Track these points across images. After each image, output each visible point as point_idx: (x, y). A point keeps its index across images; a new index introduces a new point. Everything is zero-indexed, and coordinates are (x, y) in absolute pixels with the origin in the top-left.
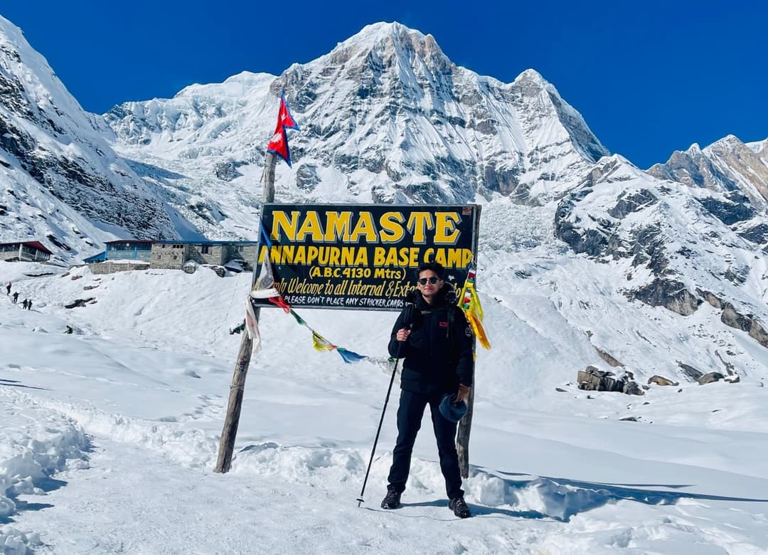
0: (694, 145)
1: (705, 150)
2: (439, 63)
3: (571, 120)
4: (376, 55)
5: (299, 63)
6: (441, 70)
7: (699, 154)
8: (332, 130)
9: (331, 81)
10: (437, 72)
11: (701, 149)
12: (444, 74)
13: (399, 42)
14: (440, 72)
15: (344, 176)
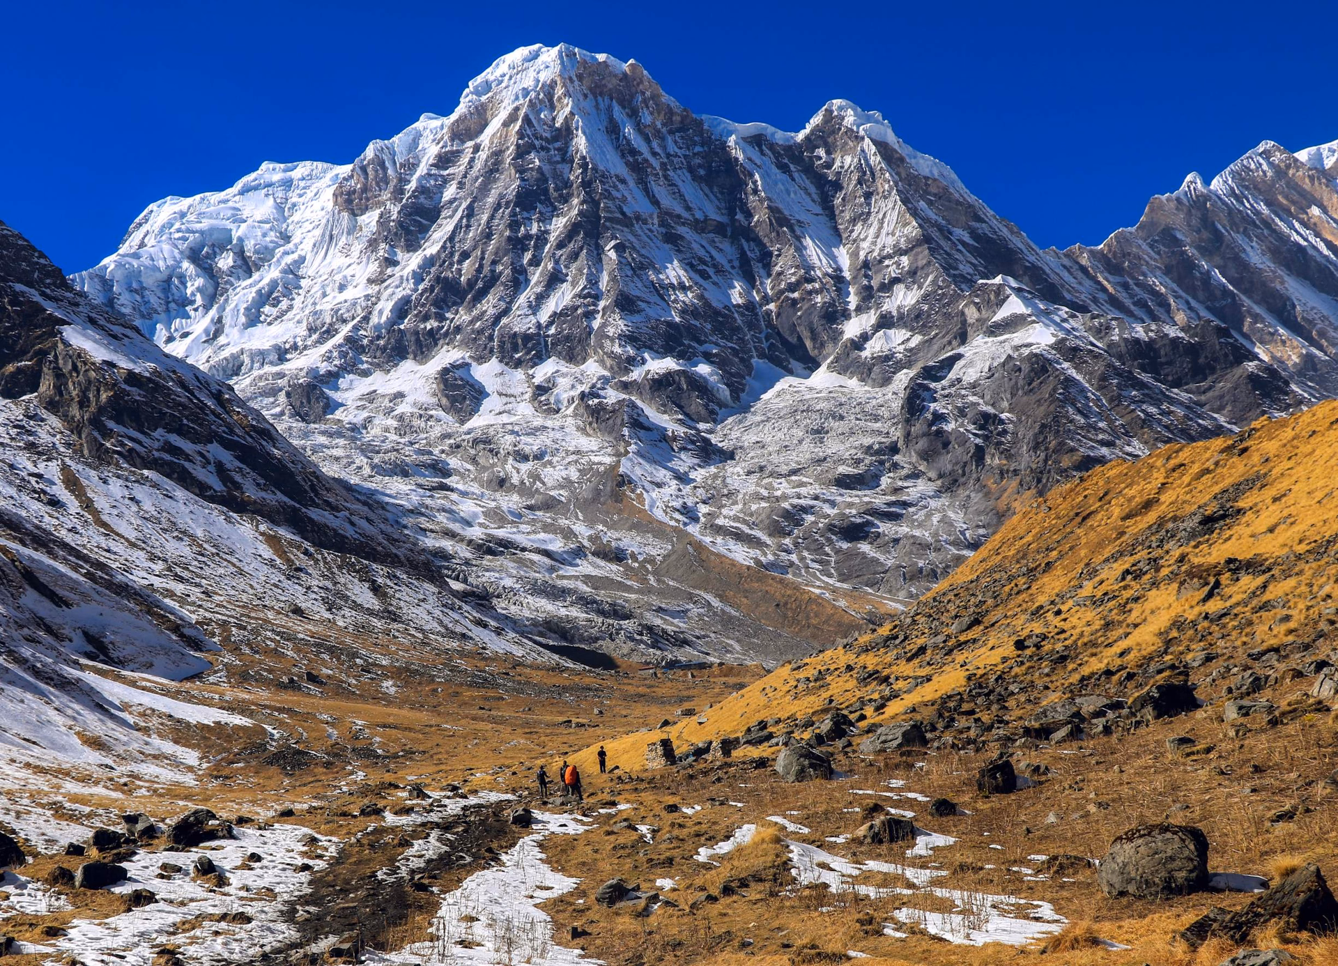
0: (1189, 178)
1: (1217, 184)
2: (659, 113)
3: (926, 184)
4: (539, 119)
5: (383, 139)
6: (664, 125)
7: (1202, 195)
8: (480, 284)
9: (459, 178)
10: (659, 131)
11: (1207, 182)
12: (671, 132)
13: (577, 83)
14: (664, 130)
15: (519, 374)
